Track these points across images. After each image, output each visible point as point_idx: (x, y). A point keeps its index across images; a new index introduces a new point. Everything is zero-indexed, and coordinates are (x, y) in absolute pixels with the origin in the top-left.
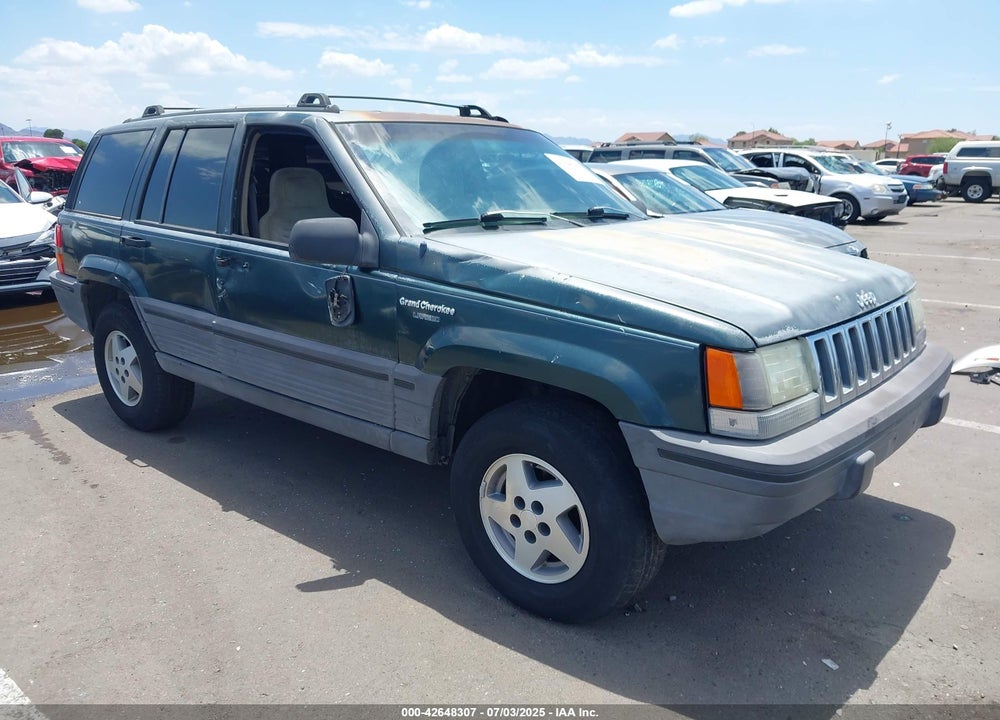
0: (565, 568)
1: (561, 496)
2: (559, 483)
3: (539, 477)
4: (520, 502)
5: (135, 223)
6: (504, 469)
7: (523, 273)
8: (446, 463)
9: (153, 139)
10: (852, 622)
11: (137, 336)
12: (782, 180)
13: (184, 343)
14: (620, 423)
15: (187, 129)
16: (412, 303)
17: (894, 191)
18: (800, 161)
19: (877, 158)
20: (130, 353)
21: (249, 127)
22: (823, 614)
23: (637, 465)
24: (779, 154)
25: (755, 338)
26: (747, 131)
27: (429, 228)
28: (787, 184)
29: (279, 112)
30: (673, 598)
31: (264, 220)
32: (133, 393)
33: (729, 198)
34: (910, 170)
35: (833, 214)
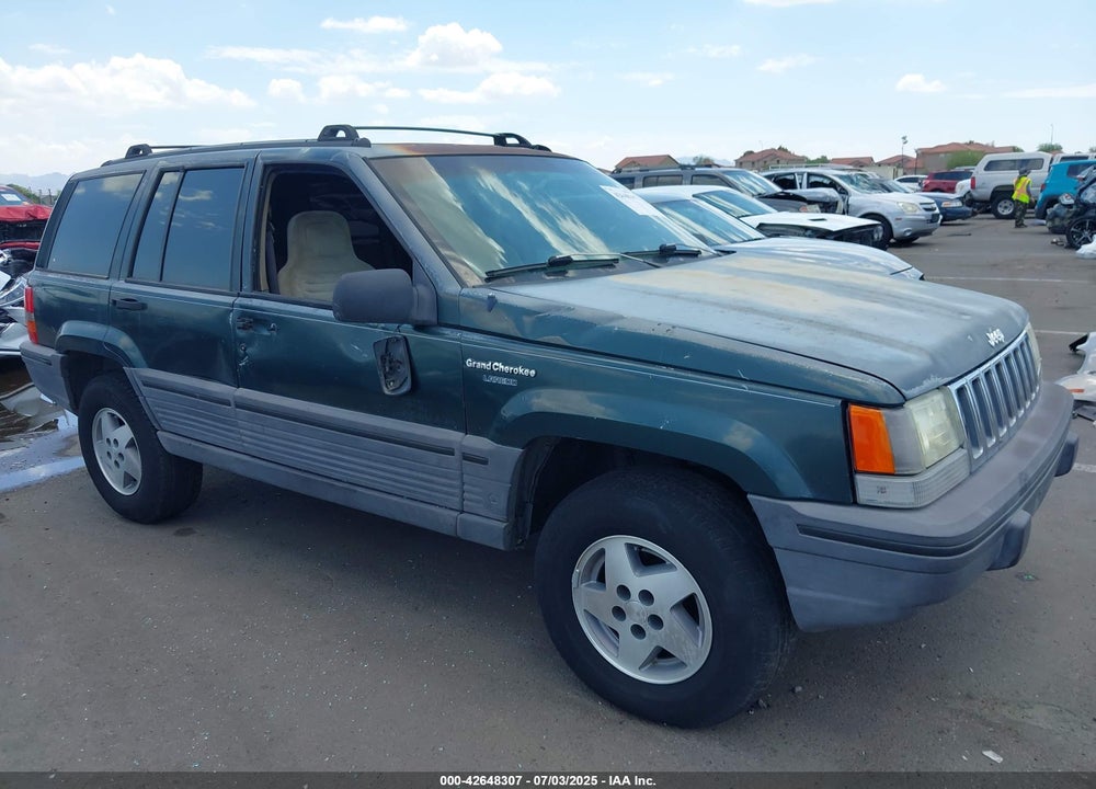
0: (682, 664)
1: (674, 582)
2: (672, 567)
3: (646, 561)
4: (624, 591)
5: (126, 282)
6: (602, 553)
7: (617, 325)
8: (522, 547)
9: (143, 184)
10: (1004, 704)
11: (133, 412)
12: (811, 202)
13: (194, 420)
14: (749, 496)
15: (186, 171)
16: (480, 365)
17: (926, 210)
18: (826, 181)
19: (895, 175)
20: (125, 433)
21: (266, 166)
22: (969, 697)
23: (771, 544)
24: (802, 174)
25: (903, 391)
26: (756, 151)
27: (492, 277)
28: (816, 207)
29: (303, 149)
30: (799, 689)
31: (283, 273)
32: (128, 480)
33: (761, 225)
34: (934, 186)
35: (873, 238)
